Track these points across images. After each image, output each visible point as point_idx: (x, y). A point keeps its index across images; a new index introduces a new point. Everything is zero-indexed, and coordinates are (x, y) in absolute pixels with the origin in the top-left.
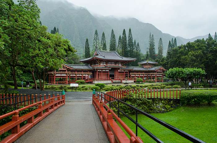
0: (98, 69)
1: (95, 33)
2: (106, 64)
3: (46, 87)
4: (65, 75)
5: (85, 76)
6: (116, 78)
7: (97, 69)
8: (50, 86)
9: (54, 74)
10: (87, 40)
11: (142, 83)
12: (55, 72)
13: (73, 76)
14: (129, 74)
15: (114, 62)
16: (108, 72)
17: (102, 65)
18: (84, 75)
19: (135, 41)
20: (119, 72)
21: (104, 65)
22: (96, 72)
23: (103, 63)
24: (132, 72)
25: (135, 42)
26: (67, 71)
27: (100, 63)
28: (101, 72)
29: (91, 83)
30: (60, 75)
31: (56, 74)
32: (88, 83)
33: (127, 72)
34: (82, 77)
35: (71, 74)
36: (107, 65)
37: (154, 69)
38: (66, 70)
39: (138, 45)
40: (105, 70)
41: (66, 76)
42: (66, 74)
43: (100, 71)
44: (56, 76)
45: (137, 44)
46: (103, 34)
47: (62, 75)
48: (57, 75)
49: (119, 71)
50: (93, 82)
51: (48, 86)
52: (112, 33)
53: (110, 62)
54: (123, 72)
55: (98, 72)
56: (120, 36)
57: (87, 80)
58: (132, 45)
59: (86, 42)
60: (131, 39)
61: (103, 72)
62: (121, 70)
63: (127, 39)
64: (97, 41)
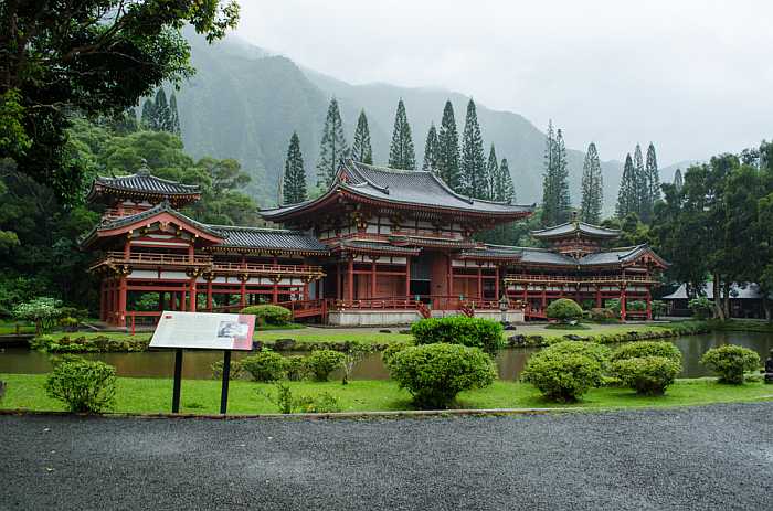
0: (358, 253)
1: (330, 114)
2: (393, 228)
3: (65, 341)
4: (182, 276)
5: (286, 288)
6: (442, 301)
7: (350, 253)
8: (90, 337)
9: (121, 267)
10: (295, 142)
11: (577, 326)
12: (127, 259)
13: (227, 287)
14: (502, 283)
15: (432, 221)
16: (401, 268)
17: (374, 235)
18: (286, 282)
19: (493, 149)
20: (456, 270)
21: (386, 236)
22: (345, 266)
23: (379, 225)
24: (510, 272)
25: (493, 153)
26: (191, 256)
27: (363, 221)
28: (368, 267)
29: (319, 321)
30: (153, 276)
31: (131, 269)
32: (304, 321)
33: (492, 272)
34: (276, 293)
35: (216, 275)
36: (398, 232)
37: (616, 260)
38: (185, 251)
39: (505, 168)
40: (392, 255)
41: (188, 284)
42: (189, 270)
43: (367, 260)
44: (131, 283)
45: (500, 164)
46: (363, 122)
47: (165, 276)
48: (135, 275)
49: (455, 264)
50: (332, 318)
51: (73, 337)
52: (399, 115)
53: (412, 219)
54: (474, 271)
55: (357, 266)
56: (433, 128)
57: (298, 306)
58: (480, 170)
59: (291, 147)
60: (474, 144)
61: (381, 267)
62: (466, 260)
63: (461, 144)
64: (338, 147)
